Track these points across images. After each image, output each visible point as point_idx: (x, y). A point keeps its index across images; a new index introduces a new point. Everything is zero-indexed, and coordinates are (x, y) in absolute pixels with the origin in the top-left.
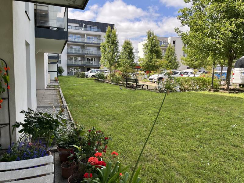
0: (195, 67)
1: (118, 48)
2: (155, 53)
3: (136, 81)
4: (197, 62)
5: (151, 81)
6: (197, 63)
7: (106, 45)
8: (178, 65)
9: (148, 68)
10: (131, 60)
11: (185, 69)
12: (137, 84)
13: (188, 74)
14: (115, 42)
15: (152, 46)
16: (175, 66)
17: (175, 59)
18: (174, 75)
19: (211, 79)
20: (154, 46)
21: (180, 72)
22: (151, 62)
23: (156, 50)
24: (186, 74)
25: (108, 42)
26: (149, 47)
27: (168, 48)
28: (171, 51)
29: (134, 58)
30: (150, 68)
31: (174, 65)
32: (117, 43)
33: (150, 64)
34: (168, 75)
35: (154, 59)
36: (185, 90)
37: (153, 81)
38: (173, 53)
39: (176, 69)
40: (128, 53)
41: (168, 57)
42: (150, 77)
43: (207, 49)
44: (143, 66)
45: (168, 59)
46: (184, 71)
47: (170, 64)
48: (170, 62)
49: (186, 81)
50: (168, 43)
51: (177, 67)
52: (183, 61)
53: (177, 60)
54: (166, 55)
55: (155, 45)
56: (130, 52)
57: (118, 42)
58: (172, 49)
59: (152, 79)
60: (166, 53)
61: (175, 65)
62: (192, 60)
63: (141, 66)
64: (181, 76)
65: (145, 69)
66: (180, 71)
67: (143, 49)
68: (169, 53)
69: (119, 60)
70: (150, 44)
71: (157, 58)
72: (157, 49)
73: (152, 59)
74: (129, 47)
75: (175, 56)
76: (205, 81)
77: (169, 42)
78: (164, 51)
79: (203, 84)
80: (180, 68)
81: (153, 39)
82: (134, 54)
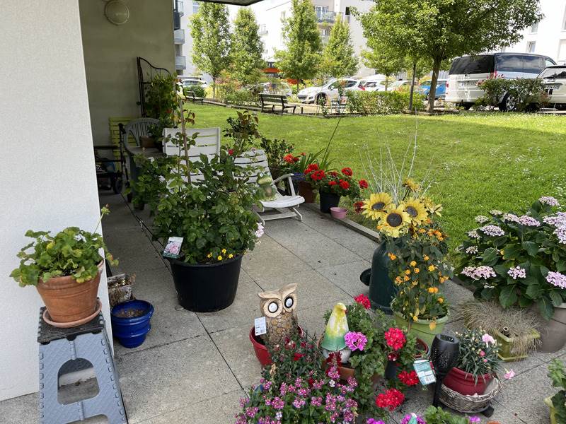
0: (388, 72)
1: (228, 27)
2: (308, 40)
3: (282, 100)
4: (391, 62)
5: (302, 101)
6: (390, 64)
7: (202, 19)
8: (357, 66)
9: (294, 72)
10: (255, 55)
11: (370, 75)
12: (285, 104)
13: (375, 86)
14: (221, 13)
15: (301, 24)
16: (350, 68)
17: (350, 53)
18: (349, 88)
19: (409, 94)
20: (307, 25)
21: (358, 82)
22: (300, 60)
23: (310, 34)
24: (372, 87)
25: (206, 14)
26: (296, 27)
27: (334, 26)
28: (342, 33)
29: (261, 49)
30: (298, 73)
31: (347, 66)
32: (226, 16)
33: (300, 64)
34: (339, 86)
35: (307, 54)
36: (366, 113)
37: (307, 100)
38: (344, 39)
39: (351, 74)
40: (247, 39)
41: (335, 47)
42: (301, 93)
43: (401, 45)
44: (284, 69)
45: (334, 51)
46: (369, 79)
47: (339, 63)
48: (339, 59)
49: (368, 97)
50: (335, 14)
51: (353, 70)
52: (365, 60)
53: (353, 55)
54: (330, 42)
55: (309, 22)
56: (252, 35)
57: (227, 14)
58: (343, 28)
59: (304, 97)
60: (331, 38)
61: (349, 66)
62: (381, 58)
63: (279, 68)
64: (361, 90)
65: (288, 75)
66: (358, 78)
67: (283, 29)
68: (336, 37)
69: (232, 55)
70: (298, 20)
71: (313, 51)
72: (312, 31)
73: (302, 52)
74: (251, 24)
75: (350, 46)
76: (399, 97)
77: (337, 10)
78: (324, 31)
79: (396, 103)
80: (360, 72)
81: (304, 9)
82: (261, 39)
